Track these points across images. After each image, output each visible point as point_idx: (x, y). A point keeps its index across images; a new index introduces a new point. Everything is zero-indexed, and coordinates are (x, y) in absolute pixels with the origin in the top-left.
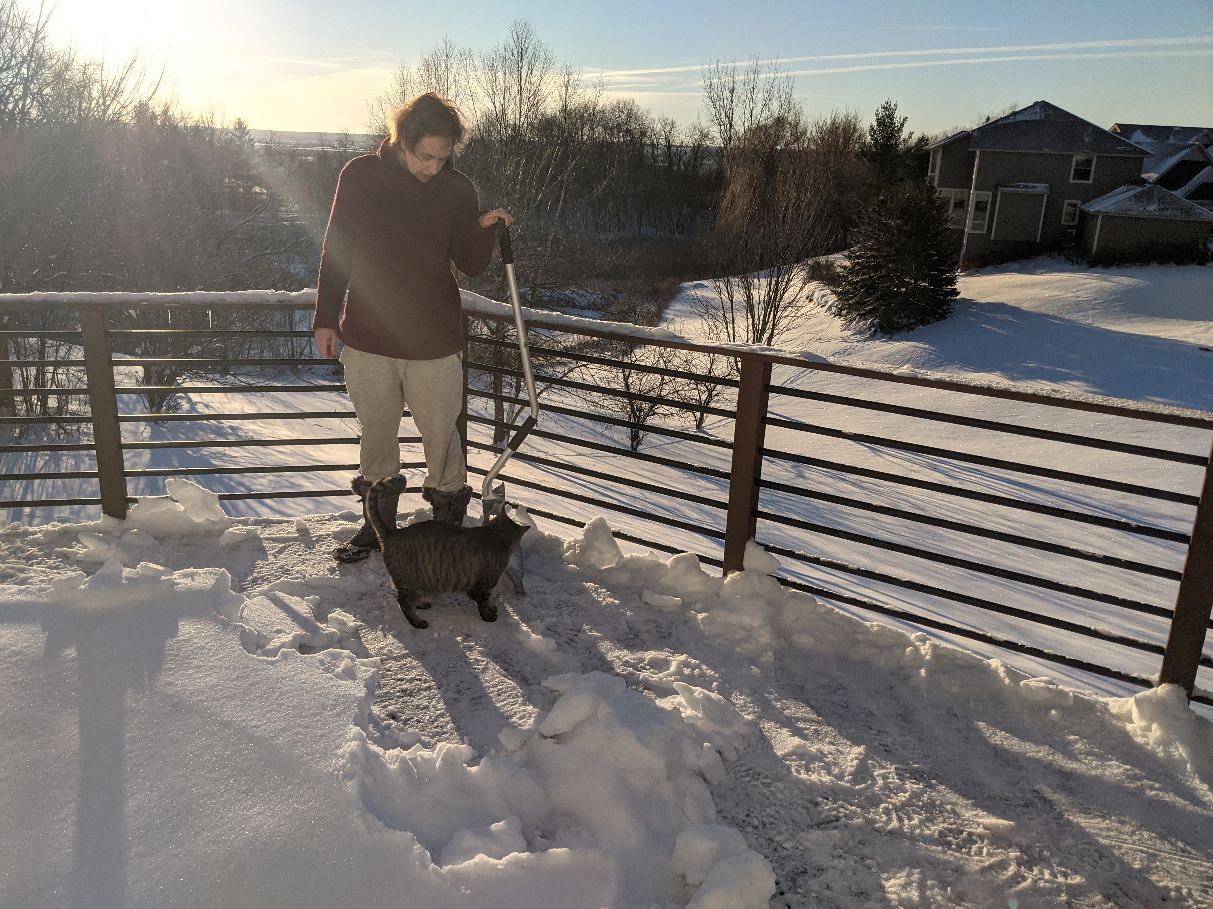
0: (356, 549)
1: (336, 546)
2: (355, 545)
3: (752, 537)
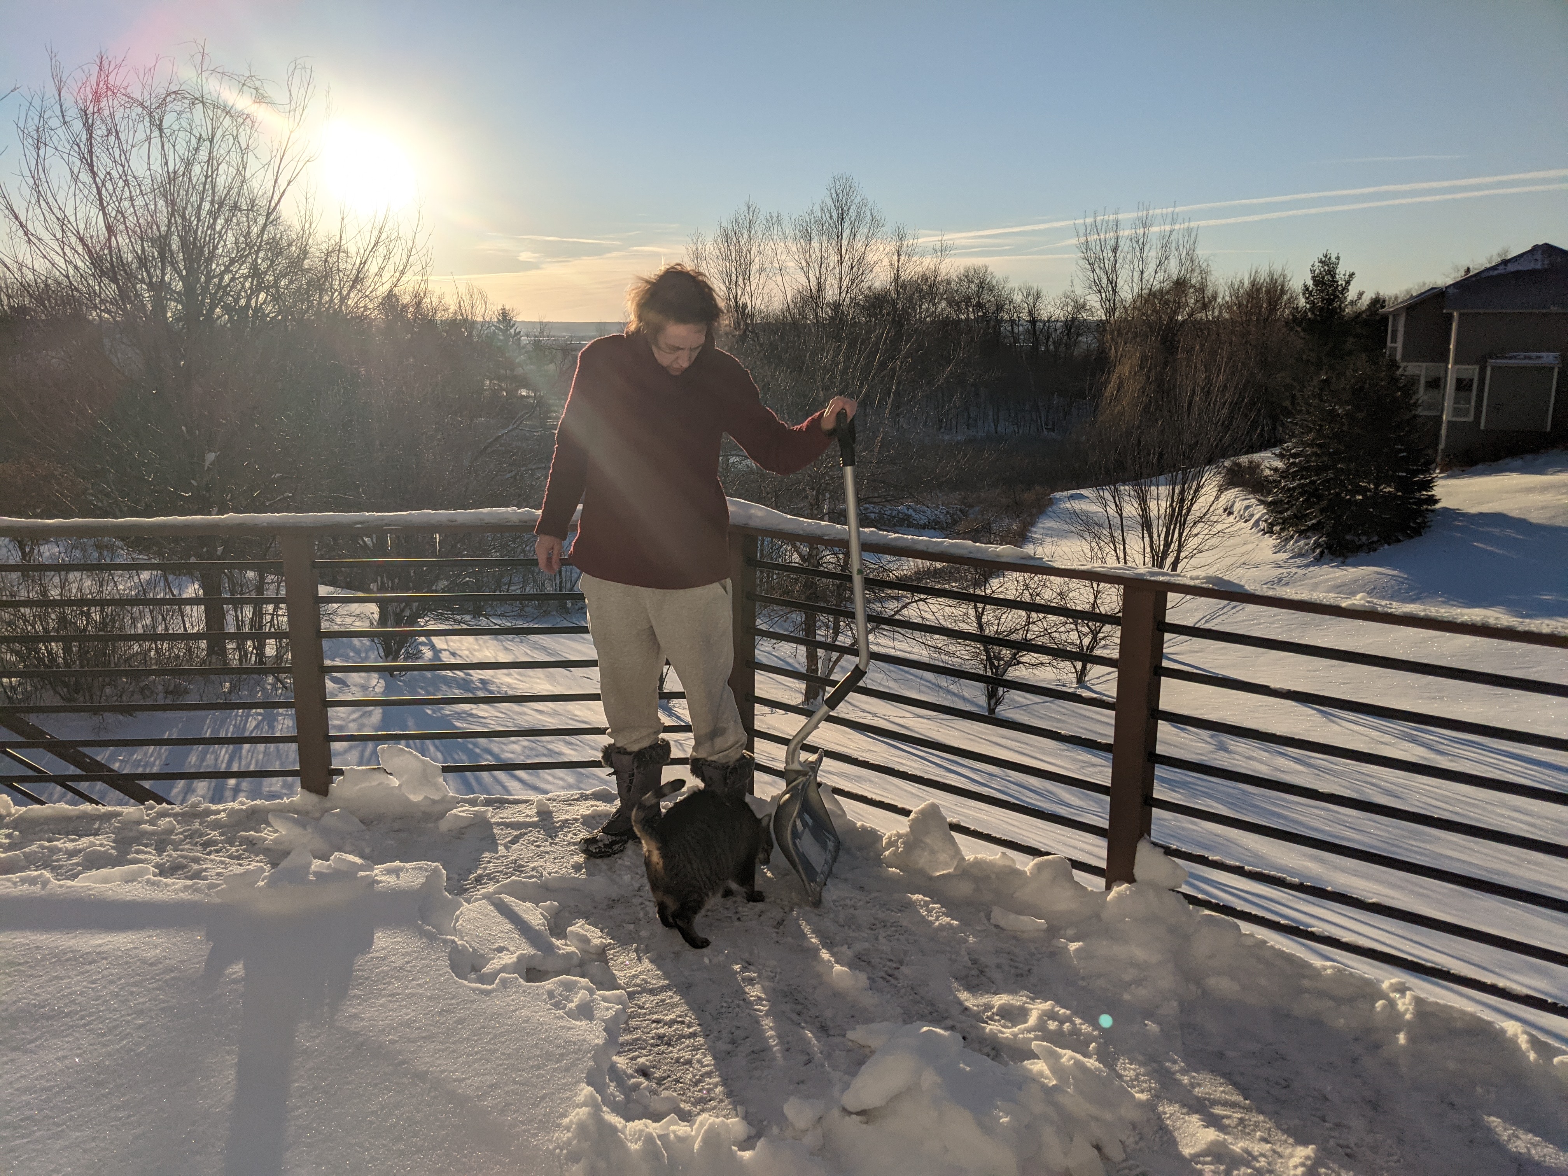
0: (608, 839)
2: (608, 834)
3: (1146, 835)
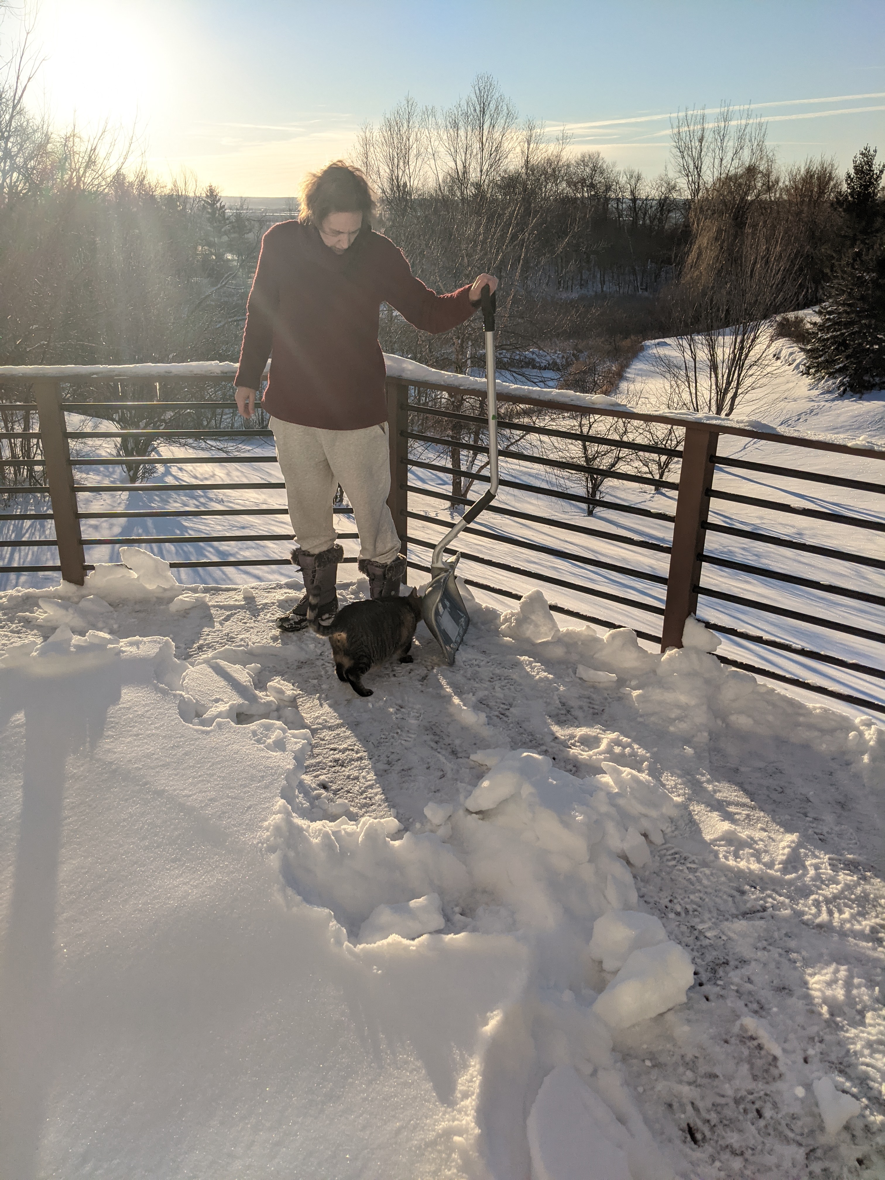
0: (297, 618)
1: (280, 614)
2: (297, 614)
3: (692, 614)
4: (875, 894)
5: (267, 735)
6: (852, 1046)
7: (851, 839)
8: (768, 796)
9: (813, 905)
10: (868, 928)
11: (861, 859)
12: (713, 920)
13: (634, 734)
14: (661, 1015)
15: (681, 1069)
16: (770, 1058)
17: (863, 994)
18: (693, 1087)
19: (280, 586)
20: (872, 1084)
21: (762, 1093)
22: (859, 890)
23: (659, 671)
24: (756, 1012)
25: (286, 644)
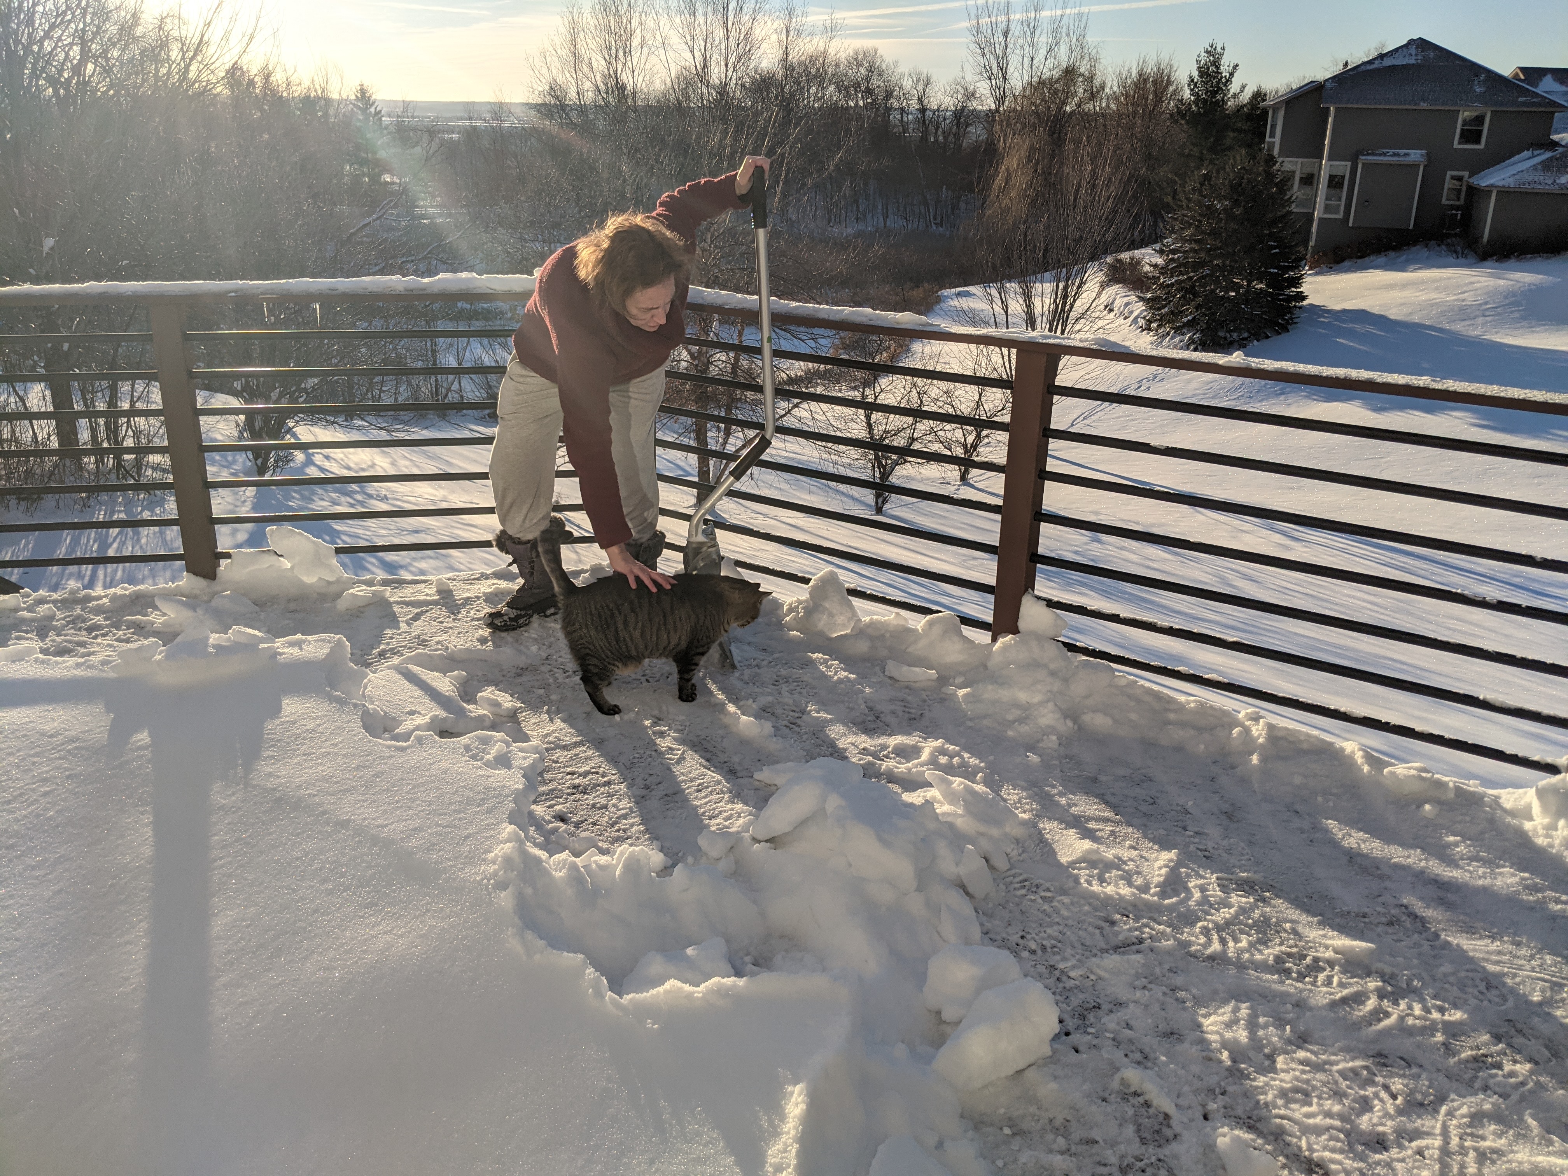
0: (513, 613)
2: (513, 608)
3: (1030, 590)
4: (1277, 918)
5: (484, 750)
6: (1262, 1097)
7: (1242, 855)
8: (1136, 808)
9: (1202, 933)
10: (1271, 958)
11: (1258, 877)
12: (1078, 957)
13: (964, 740)
14: (1020, 1072)
15: (1050, 1137)
16: (1161, 1117)
17: (1272, 1035)
18: (1066, 1157)
19: (486, 577)
20: (1288, 1139)
21: (1153, 1159)
22: (1257, 914)
23: (991, 664)
24: (1139, 1063)
25: (500, 647)
